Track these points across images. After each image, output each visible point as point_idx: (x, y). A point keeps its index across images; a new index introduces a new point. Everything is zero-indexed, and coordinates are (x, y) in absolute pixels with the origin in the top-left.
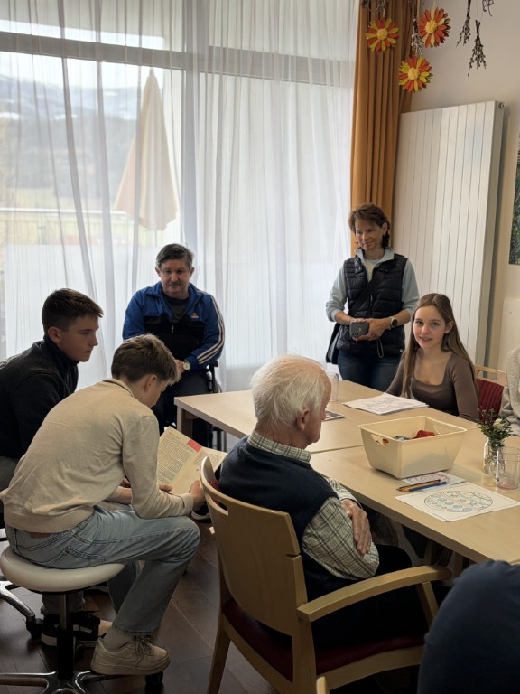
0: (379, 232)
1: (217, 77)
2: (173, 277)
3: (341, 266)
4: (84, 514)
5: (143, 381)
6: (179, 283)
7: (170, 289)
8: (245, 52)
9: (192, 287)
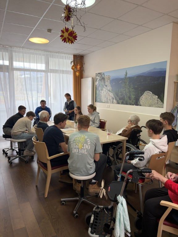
0: (69, 97)
1: (50, 73)
2: (43, 105)
3: (65, 103)
4: (21, 133)
5: (30, 116)
6: (44, 106)
7: (42, 107)
8: (52, 69)
9: (46, 107)
